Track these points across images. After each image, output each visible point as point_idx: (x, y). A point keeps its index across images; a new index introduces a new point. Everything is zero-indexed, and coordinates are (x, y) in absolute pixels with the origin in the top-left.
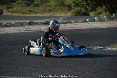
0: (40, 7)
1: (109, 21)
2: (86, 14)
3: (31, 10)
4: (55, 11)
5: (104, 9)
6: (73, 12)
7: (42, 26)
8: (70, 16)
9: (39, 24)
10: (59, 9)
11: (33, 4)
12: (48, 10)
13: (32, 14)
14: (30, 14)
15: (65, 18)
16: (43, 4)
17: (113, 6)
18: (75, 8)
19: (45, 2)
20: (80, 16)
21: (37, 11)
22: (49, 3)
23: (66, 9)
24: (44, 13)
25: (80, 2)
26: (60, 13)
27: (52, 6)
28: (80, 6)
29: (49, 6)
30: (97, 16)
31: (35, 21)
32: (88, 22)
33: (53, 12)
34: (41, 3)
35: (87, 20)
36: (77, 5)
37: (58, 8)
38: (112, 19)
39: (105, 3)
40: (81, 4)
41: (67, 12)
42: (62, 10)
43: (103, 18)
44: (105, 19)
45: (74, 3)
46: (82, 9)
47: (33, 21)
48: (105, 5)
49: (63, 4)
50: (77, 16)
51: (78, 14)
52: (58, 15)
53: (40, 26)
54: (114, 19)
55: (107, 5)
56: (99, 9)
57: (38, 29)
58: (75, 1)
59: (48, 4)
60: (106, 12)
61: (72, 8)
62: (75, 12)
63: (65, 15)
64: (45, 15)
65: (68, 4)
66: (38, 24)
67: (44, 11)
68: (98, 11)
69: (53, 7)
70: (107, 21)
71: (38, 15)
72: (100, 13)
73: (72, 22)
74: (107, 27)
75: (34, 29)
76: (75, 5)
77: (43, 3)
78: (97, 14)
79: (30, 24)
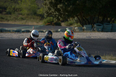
0: (12, 15)
1: (80, 32)
2: (58, 24)
3: (3, 18)
4: (27, 20)
5: (76, 20)
6: (45, 22)
7: (13, 34)
8: (42, 25)
9: (11, 31)
10: (31, 18)
11: (5, 11)
12: (20, 18)
13: (4, 21)
14: (2, 21)
15: (37, 27)
16: (16, 12)
17: (84, 18)
18: (47, 18)
19: (18, 10)
20: (52, 26)
21: (9, 18)
22: (22, 12)
23: (38, 18)
24: (15, 21)
25: (53, 12)
26: (32, 21)
27: (24, 15)
28: (52, 16)
29: (21, 14)
30: (68, 26)
31: (7, 29)
32: (59, 32)
33: (25, 21)
34: (14, 11)
35: (59, 30)
36: (49, 15)
37: (30, 16)
38: (83, 30)
39: (77, 14)
40: (53, 14)
41: (39, 21)
42: (34, 18)
43: (74, 29)
44: (76, 30)
45: (47, 13)
46: (55, 19)
47: (4, 28)
48: (77, 16)
49: (35, 13)
50: (50, 26)
51: (50, 23)
52: (30, 23)
53: (12, 34)
54: (85, 31)
55: (79, 17)
56: (71, 20)
57: (9, 37)
58: (48, 11)
59: (20, 12)
60: (77, 23)
61: (44, 17)
62: (47, 21)
63: (37, 24)
64: (17, 23)
65: (40, 13)
66: (9, 31)
67: (16, 19)
68: (69, 22)
69: (26, 16)
70: (78, 32)
71: (10, 22)
72: (71, 24)
73: (44, 31)
74: (78, 38)
75: (5, 37)
76: (47, 15)
77: (15, 10)
78: (69, 24)
79: (2, 31)
